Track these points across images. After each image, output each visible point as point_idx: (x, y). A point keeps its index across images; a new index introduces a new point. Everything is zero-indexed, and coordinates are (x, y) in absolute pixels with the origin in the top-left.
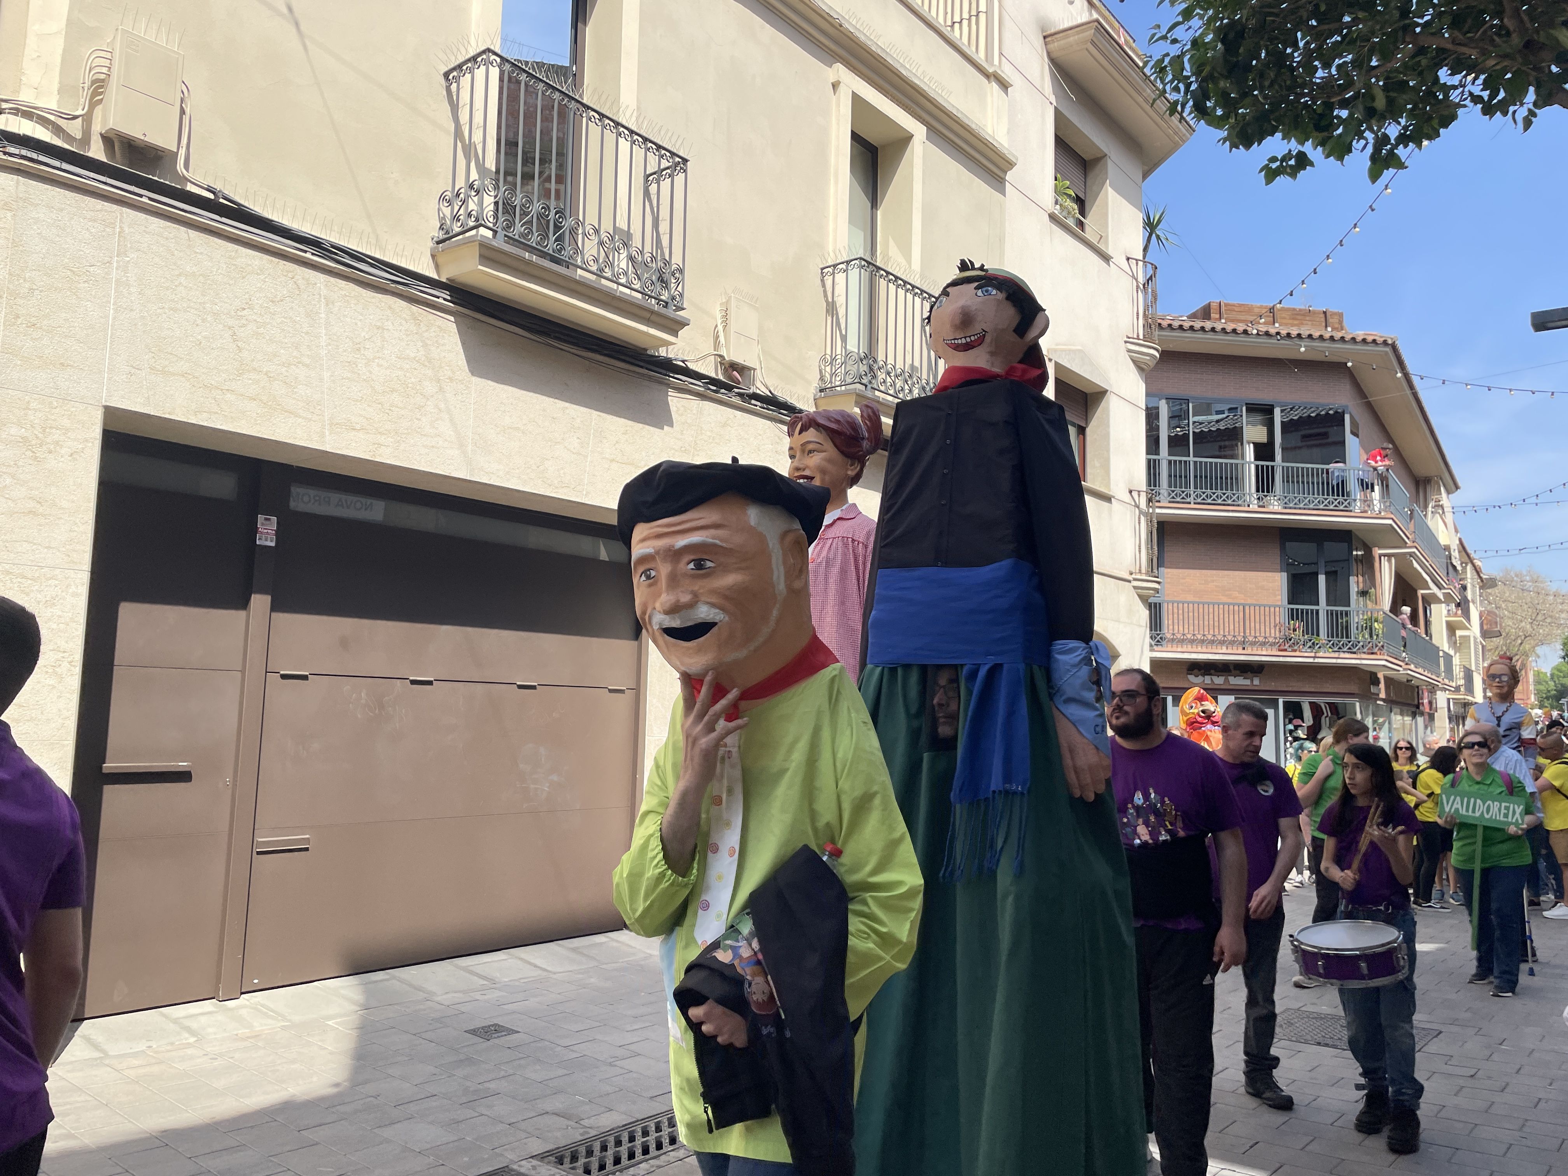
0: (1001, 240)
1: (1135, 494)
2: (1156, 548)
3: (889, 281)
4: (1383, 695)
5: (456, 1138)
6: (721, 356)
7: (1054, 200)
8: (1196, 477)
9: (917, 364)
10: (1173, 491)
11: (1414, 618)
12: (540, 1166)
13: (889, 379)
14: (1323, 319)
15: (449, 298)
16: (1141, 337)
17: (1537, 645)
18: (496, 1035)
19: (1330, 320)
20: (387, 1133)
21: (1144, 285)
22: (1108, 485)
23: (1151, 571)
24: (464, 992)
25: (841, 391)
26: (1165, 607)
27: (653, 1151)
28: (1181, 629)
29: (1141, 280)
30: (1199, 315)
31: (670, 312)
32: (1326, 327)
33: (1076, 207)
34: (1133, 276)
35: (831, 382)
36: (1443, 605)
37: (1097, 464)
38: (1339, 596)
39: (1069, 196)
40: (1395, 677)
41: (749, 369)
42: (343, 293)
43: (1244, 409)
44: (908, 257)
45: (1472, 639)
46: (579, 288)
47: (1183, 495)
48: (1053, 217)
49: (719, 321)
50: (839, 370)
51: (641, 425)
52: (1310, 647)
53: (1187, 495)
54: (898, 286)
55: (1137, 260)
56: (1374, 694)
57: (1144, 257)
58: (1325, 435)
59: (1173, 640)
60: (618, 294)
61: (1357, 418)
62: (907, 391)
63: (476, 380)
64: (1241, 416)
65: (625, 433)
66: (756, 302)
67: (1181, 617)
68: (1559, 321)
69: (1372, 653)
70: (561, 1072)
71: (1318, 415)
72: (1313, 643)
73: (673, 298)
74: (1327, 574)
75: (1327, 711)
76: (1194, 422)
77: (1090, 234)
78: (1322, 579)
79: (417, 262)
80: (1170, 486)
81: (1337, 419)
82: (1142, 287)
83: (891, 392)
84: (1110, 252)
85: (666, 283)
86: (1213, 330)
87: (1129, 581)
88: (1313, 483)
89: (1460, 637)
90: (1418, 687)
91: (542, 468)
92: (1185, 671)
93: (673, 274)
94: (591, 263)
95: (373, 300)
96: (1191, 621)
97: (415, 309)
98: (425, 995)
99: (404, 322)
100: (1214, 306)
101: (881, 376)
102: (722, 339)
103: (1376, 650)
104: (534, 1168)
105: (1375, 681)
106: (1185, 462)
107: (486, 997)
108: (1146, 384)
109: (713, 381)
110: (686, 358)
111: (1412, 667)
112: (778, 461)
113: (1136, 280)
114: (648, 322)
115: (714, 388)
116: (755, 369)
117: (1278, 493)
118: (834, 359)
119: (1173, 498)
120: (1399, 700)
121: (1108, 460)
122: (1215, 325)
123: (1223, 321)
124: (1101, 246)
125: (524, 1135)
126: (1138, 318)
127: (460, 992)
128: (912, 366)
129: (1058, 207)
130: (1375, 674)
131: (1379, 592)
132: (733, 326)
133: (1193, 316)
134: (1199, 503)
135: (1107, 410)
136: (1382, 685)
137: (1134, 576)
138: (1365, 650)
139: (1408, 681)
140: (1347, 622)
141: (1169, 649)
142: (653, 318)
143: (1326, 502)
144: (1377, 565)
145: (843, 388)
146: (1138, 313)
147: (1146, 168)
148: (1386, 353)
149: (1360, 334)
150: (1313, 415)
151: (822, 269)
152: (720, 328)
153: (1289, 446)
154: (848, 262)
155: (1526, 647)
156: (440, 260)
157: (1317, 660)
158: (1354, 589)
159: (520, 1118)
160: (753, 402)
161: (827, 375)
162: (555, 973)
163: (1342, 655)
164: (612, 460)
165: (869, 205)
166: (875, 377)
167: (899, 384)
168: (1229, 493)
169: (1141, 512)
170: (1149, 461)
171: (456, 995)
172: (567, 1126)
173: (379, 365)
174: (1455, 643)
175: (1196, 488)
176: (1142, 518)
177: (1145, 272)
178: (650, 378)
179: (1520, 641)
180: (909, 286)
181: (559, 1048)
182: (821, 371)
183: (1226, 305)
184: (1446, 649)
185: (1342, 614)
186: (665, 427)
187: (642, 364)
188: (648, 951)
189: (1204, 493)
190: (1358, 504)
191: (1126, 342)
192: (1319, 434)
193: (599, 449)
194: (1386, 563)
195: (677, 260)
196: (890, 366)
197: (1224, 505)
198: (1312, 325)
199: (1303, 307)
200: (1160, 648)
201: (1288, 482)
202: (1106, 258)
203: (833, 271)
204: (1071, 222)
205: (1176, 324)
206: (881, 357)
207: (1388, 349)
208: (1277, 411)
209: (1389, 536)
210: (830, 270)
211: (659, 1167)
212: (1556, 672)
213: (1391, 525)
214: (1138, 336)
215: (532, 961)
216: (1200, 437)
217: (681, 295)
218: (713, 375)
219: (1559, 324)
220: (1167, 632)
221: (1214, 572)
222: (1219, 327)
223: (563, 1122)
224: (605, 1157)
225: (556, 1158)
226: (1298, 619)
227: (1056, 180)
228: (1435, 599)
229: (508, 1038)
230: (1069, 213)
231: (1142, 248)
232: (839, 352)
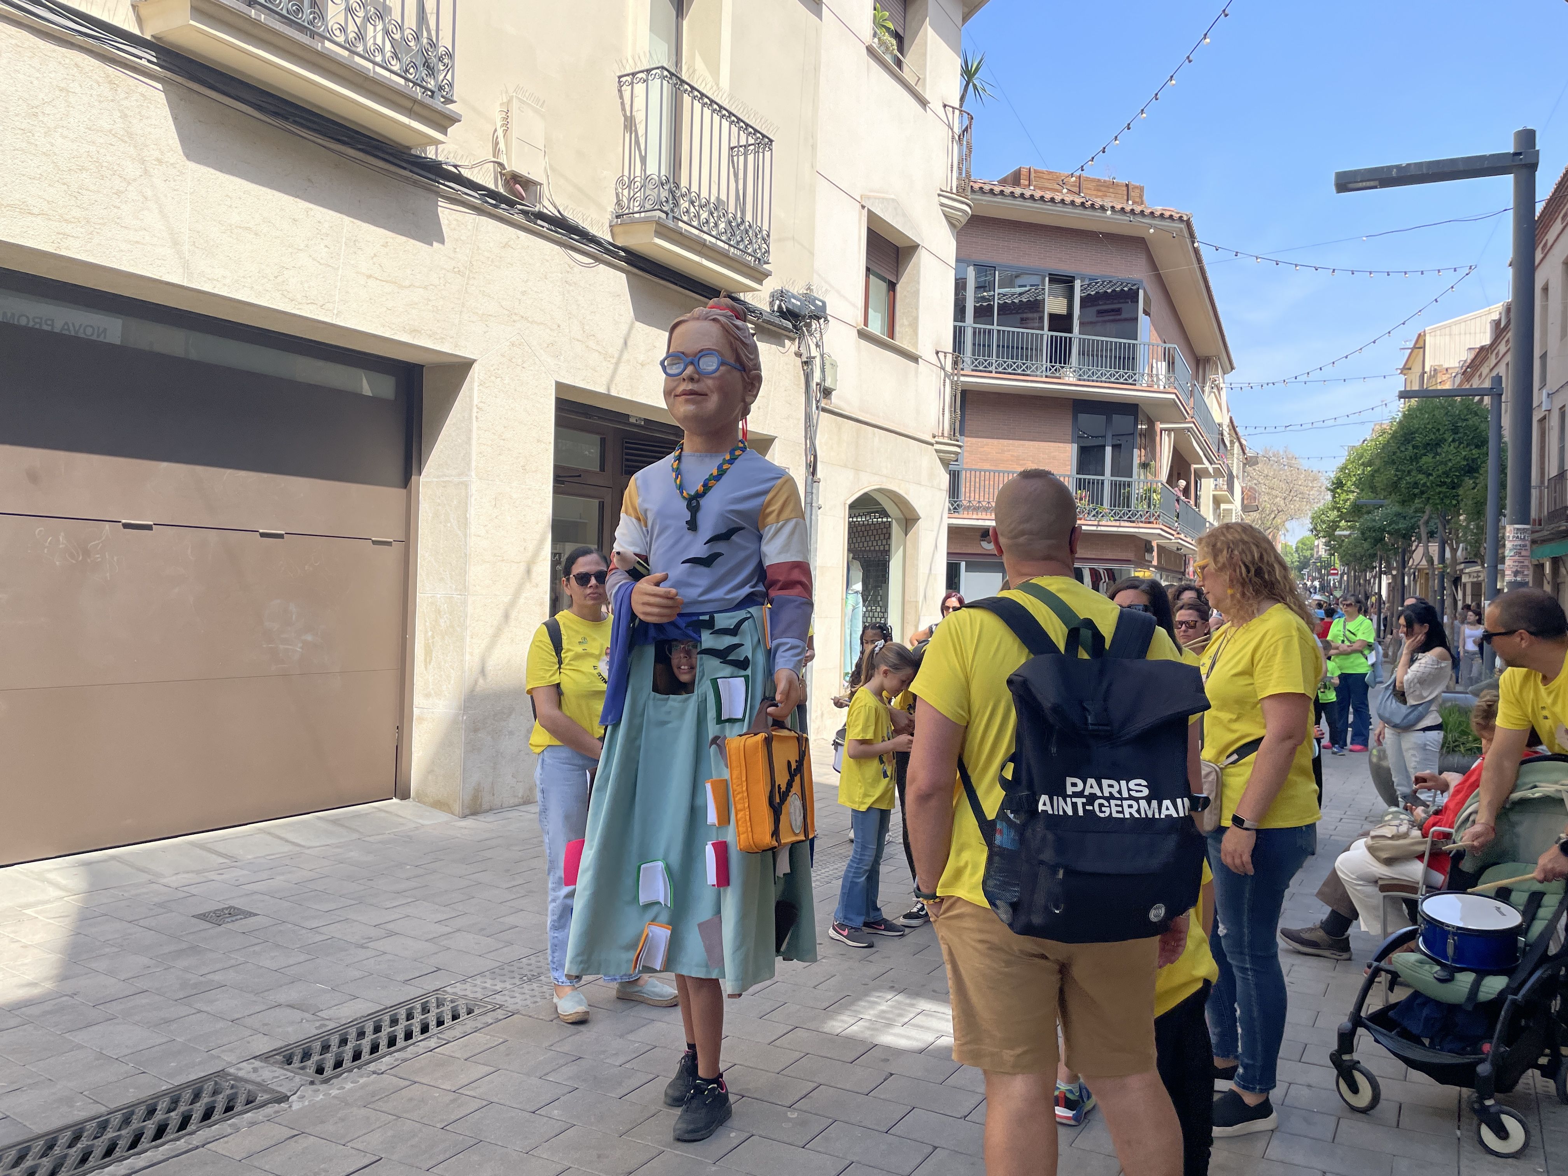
0: (816, 69)
1: (941, 355)
2: (958, 411)
3: (694, 97)
4: (1155, 563)
5: (164, 1040)
6: (501, 165)
7: (872, 32)
8: (998, 346)
9: (723, 197)
10: (976, 360)
11: (1186, 491)
12: (262, 1068)
13: (692, 209)
14: (1125, 193)
15: (155, 60)
16: (954, 191)
17: (1287, 520)
18: (229, 920)
19: (1132, 194)
20: (79, 1038)
21: (959, 136)
22: (915, 345)
23: (953, 435)
24: (198, 872)
25: (640, 218)
26: (963, 475)
27: (400, 1043)
28: (977, 496)
29: (957, 130)
30: (1009, 180)
31: (437, 103)
32: (1128, 200)
33: (894, 42)
34: (949, 126)
35: (629, 207)
36: (1212, 480)
37: (906, 322)
38: (1123, 468)
39: (888, 29)
40: (1167, 546)
41: (535, 183)
42: (14, 42)
43: (1047, 279)
44: (715, 71)
45: (1234, 512)
46: (321, 61)
47: (986, 364)
48: (870, 50)
49: (499, 125)
50: (638, 194)
51: (404, 239)
52: (1094, 516)
53: (989, 364)
54: (704, 105)
55: (953, 108)
56: (1147, 561)
57: (961, 106)
58: (1118, 311)
59: (969, 507)
60: (372, 75)
61: (1150, 293)
62: (712, 224)
63: (192, 165)
64: (1043, 289)
65: (385, 245)
66: (542, 106)
67: (977, 485)
68: (1361, 181)
69: (1150, 523)
70: (302, 957)
71: (1114, 291)
72: (1097, 513)
73: (441, 88)
74: (1113, 446)
75: (1105, 577)
76: (999, 294)
77: (907, 74)
78: (1109, 450)
79: (112, 13)
80: (974, 355)
81: (1132, 296)
82: (957, 137)
83: (695, 224)
84: (928, 96)
85: (432, 69)
86: (1022, 195)
87: (932, 445)
88: (1106, 357)
89: (1224, 510)
90: (1185, 556)
91: (280, 279)
92: (979, 538)
93: (440, 59)
94: (337, 33)
95: (54, 55)
96: (987, 490)
97: (111, 70)
98: (150, 877)
99: (95, 86)
100: (1024, 172)
101: (684, 204)
102: (502, 146)
103: (1152, 519)
104: (255, 1070)
105: (1150, 550)
106: (989, 331)
107: (223, 877)
108: (957, 243)
109: (492, 194)
110: (459, 163)
111: (1182, 536)
112: (569, 292)
113: (952, 130)
114: (410, 112)
115: (494, 202)
116: (541, 184)
117: (1073, 365)
118: (632, 182)
119: (976, 366)
120: (1168, 567)
121: (916, 319)
122: (1025, 192)
123: (1032, 188)
124: (919, 89)
125: (249, 1032)
126: (952, 171)
127: (192, 872)
128: (718, 198)
129: (876, 40)
130: (1150, 542)
131: (1158, 465)
132: (515, 131)
133: (1003, 182)
134: (1000, 373)
135: (918, 266)
136: (1155, 554)
137: (936, 439)
138: (1143, 519)
139: (1178, 549)
140: (1128, 492)
141: (965, 516)
142: (416, 108)
143: (1117, 376)
144: (1158, 438)
145: (643, 215)
146: (952, 165)
147: (966, 10)
148: (1181, 230)
149: (1158, 209)
150: (1109, 291)
151: (620, 77)
152: (500, 133)
153: (1086, 320)
154: (648, 71)
155: (1278, 520)
156: (143, 12)
157: (1099, 528)
158: (1136, 461)
159: (247, 1013)
160: (539, 222)
161: (625, 199)
162: (309, 848)
163: (1123, 524)
164: (369, 277)
165: (674, 13)
166: (676, 204)
167: (704, 215)
168: (1029, 363)
169: (946, 375)
170: (955, 327)
171: (186, 876)
172: (302, 1020)
173: (62, 135)
174: (1219, 515)
175: (998, 357)
176: (947, 381)
177: (961, 122)
178: (415, 183)
179: (1273, 516)
180: (715, 106)
181: (304, 931)
182: (617, 195)
183: (1036, 172)
184: (1212, 521)
185: (1124, 485)
186: (435, 244)
187: (404, 165)
188: (421, 821)
189: (1005, 362)
190: (1146, 378)
191: (939, 195)
192: (1113, 310)
193: (352, 262)
194: (1167, 437)
195: (445, 42)
196: (693, 194)
197: (1024, 375)
198: (1115, 197)
199: (1107, 179)
200: (956, 515)
201: (1084, 354)
202: (923, 103)
203: (632, 80)
204: (888, 58)
205: (987, 188)
206: (684, 183)
207: (1183, 226)
208: (1078, 284)
209: (1172, 410)
210: (629, 78)
211: (405, 1060)
212: (1300, 545)
213: (1174, 400)
214: (951, 190)
215: (283, 835)
216: (1004, 309)
217: (451, 85)
218: (492, 186)
219: (1360, 185)
220: (964, 500)
221: (1011, 441)
222: (1028, 193)
223: (297, 1015)
224: (342, 1052)
225: (284, 1057)
226: (1084, 489)
227: (875, 9)
228: (1205, 473)
229: (243, 922)
230: (887, 48)
231: (958, 97)
232: (638, 173)
